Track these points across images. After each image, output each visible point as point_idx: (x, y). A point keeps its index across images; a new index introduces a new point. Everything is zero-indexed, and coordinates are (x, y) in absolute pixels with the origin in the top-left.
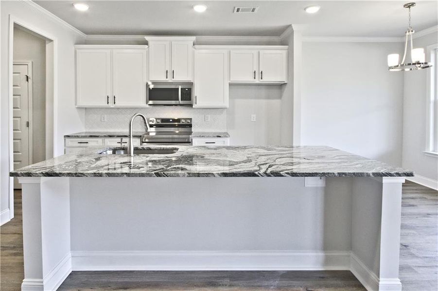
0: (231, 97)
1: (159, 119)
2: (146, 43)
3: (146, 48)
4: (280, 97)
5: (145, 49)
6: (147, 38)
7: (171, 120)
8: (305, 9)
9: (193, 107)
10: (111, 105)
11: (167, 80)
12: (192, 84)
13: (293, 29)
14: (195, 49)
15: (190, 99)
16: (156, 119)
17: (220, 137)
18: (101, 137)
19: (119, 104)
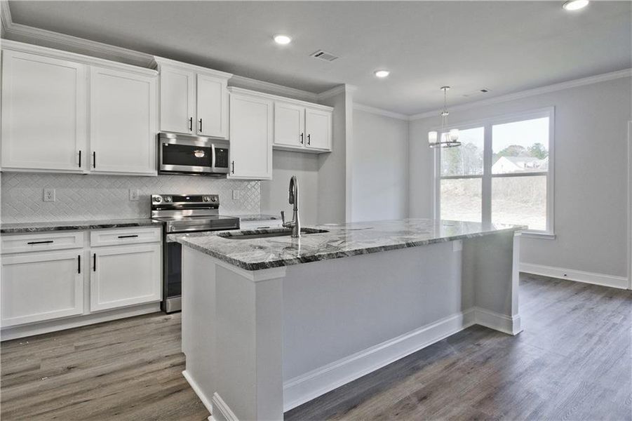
0: (275, 166)
1: (167, 196)
2: (155, 67)
3: (156, 74)
4: (318, 169)
5: (153, 76)
6: (158, 59)
7: (188, 198)
8: (375, 73)
9: (228, 177)
10: (84, 170)
11: (191, 132)
12: (228, 142)
13: (345, 89)
14: (231, 91)
15: (226, 165)
16: (164, 196)
17: (275, 219)
18: (84, 228)
19: (102, 167)
